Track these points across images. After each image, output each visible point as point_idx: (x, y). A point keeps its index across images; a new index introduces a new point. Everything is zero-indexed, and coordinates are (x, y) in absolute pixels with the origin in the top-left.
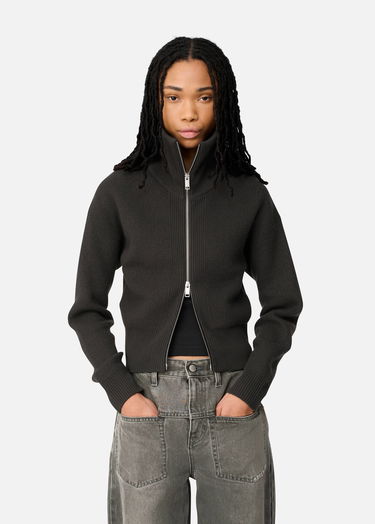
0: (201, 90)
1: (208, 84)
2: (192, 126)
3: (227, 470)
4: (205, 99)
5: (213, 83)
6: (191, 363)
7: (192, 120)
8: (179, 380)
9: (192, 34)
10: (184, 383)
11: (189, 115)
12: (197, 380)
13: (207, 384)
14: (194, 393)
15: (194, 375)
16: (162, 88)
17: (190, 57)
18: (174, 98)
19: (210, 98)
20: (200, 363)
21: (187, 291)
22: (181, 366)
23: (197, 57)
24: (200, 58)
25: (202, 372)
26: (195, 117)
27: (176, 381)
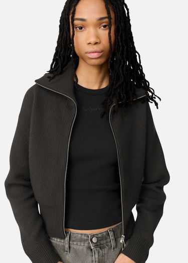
0: (101, 19)
1: (105, 15)
2: (96, 48)
4: (105, 26)
6: (93, 236)
7: (96, 43)
8: (85, 249)
10: (89, 251)
11: (93, 40)
12: (98, 249)
13: (106, 250)
14: (97, 260)
15: (96, 245)
16: (73, 20)
18: (81, 28)
19: (108, 26)
20: (100, 235)
22: (86, 238)
25: (102, 242)
26: (98, 41)
27: (82, 250)
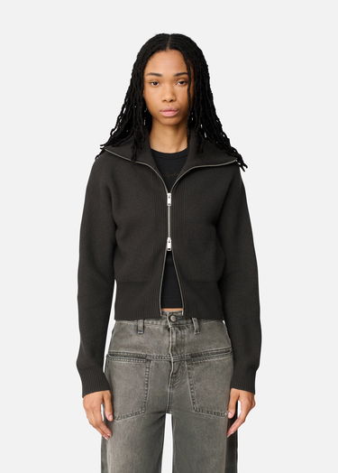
0: (178, 75)
1: (184, 70)
2: (171, 106)
3: (203, 405)
4: (182, 83)
5: (188, 69)
6: (172, 314)
7: (171, 101)
8: (162, 329)
9: (170, 31)
10: (166, 331)
11: (168, 97)
12: (177, 329)
13: (186, 332)
14: (174, 340)
15: (175, 325)
17: (168, 48)
18: (156, 84)
19: (186, 82)
20: (179, 314)
21: (169, 246)
22: (163, 316)
23: (174, 47)
24: (176, 49)
25: (181, 322)
26: (174, 98)
27: (159, 330)
